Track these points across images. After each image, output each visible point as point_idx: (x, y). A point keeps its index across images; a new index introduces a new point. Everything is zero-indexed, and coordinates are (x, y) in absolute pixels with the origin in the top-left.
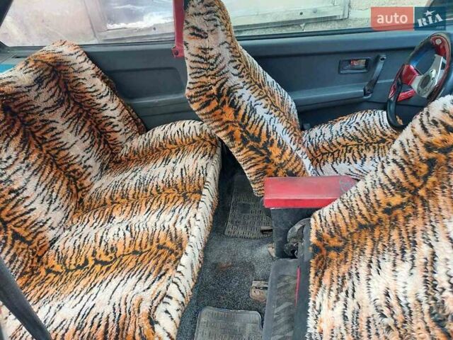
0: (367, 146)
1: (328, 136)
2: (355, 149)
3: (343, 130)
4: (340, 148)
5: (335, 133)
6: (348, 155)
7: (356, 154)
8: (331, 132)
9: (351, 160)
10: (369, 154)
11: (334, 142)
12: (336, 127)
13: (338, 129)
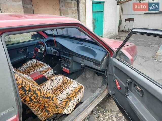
0: (35, 67)
1: (23, 69)
2: (32, 68)
3: (27, 66)
4: (29, 70)
5: (25, 68)
6: (32, 70)
7: (33, 69)
8: (24, 68)
9: (33, 71)
10: (37, 68)
11: (26, 69)
12: (24, 66)
13: (25, 66)
